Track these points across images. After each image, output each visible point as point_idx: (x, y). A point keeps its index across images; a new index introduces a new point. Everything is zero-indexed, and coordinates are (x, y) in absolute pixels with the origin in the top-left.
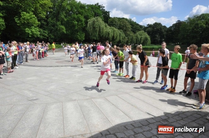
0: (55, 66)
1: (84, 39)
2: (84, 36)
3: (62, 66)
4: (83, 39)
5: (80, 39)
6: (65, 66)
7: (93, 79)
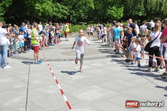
0: (55, 60)
1: (122, 16)
2: (122, 11)
3: (65, 60)
4: (120, 16)
5: (115, 16)
6: (70, 60)
7: (95, 86)
